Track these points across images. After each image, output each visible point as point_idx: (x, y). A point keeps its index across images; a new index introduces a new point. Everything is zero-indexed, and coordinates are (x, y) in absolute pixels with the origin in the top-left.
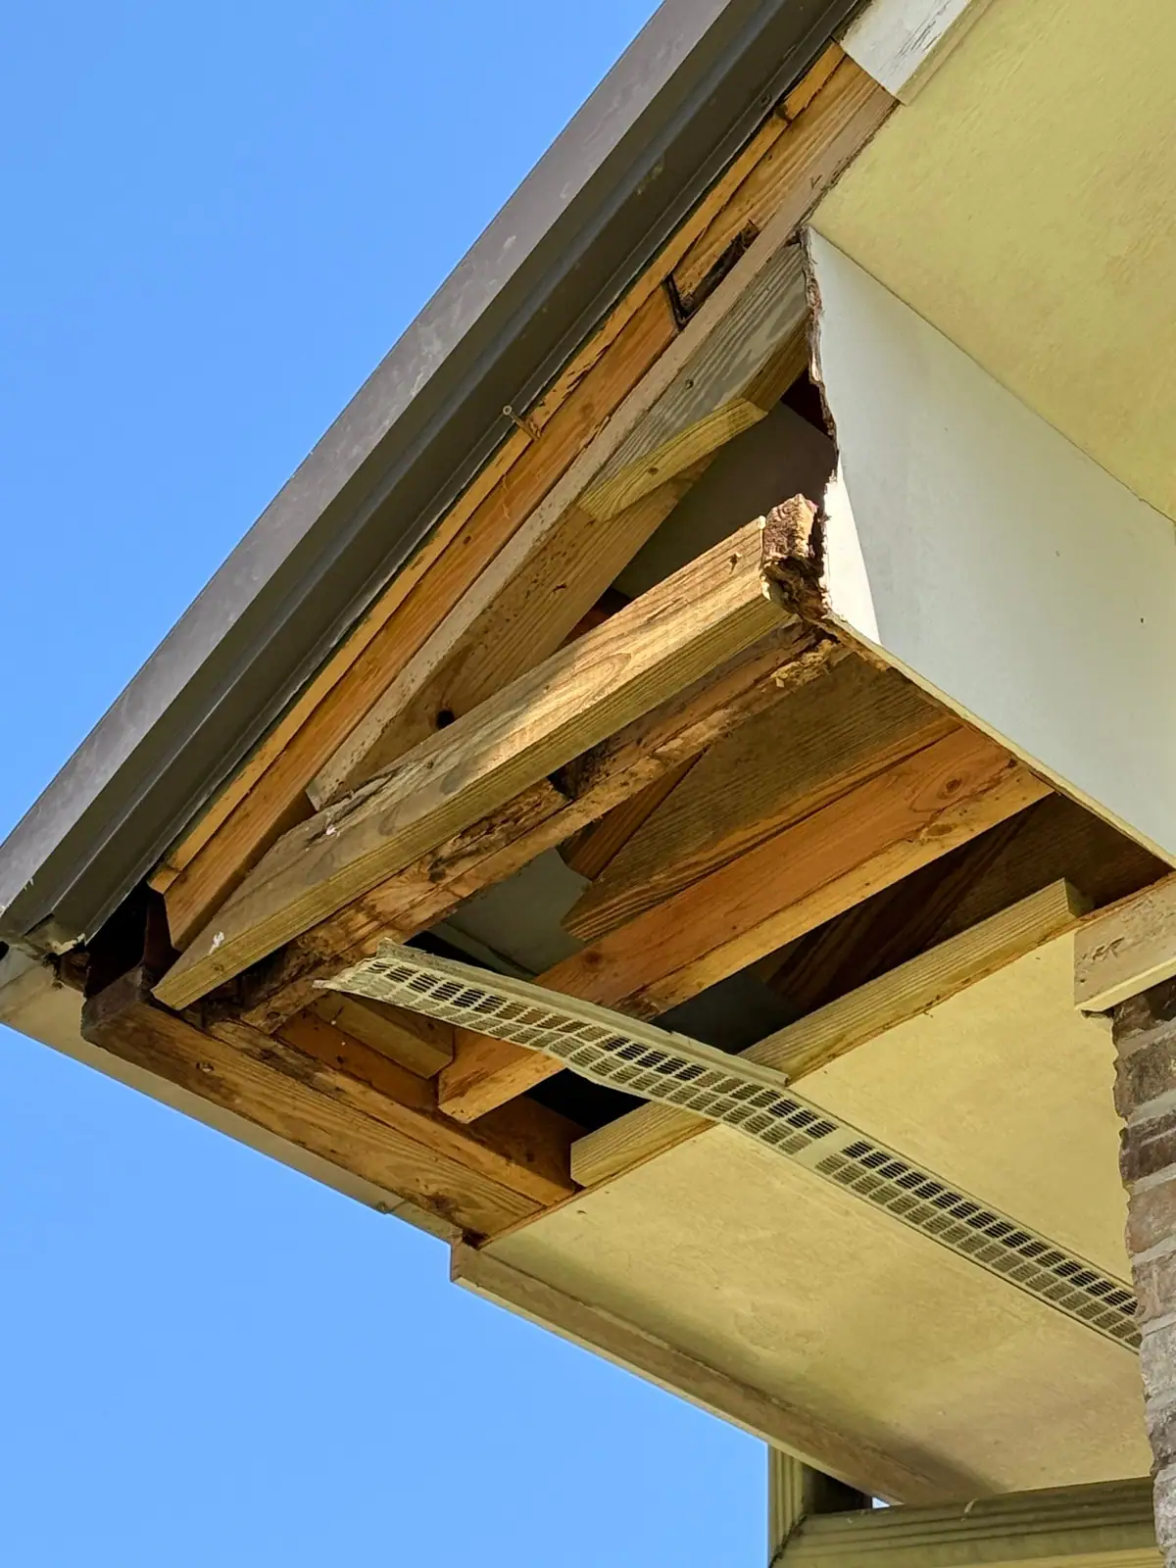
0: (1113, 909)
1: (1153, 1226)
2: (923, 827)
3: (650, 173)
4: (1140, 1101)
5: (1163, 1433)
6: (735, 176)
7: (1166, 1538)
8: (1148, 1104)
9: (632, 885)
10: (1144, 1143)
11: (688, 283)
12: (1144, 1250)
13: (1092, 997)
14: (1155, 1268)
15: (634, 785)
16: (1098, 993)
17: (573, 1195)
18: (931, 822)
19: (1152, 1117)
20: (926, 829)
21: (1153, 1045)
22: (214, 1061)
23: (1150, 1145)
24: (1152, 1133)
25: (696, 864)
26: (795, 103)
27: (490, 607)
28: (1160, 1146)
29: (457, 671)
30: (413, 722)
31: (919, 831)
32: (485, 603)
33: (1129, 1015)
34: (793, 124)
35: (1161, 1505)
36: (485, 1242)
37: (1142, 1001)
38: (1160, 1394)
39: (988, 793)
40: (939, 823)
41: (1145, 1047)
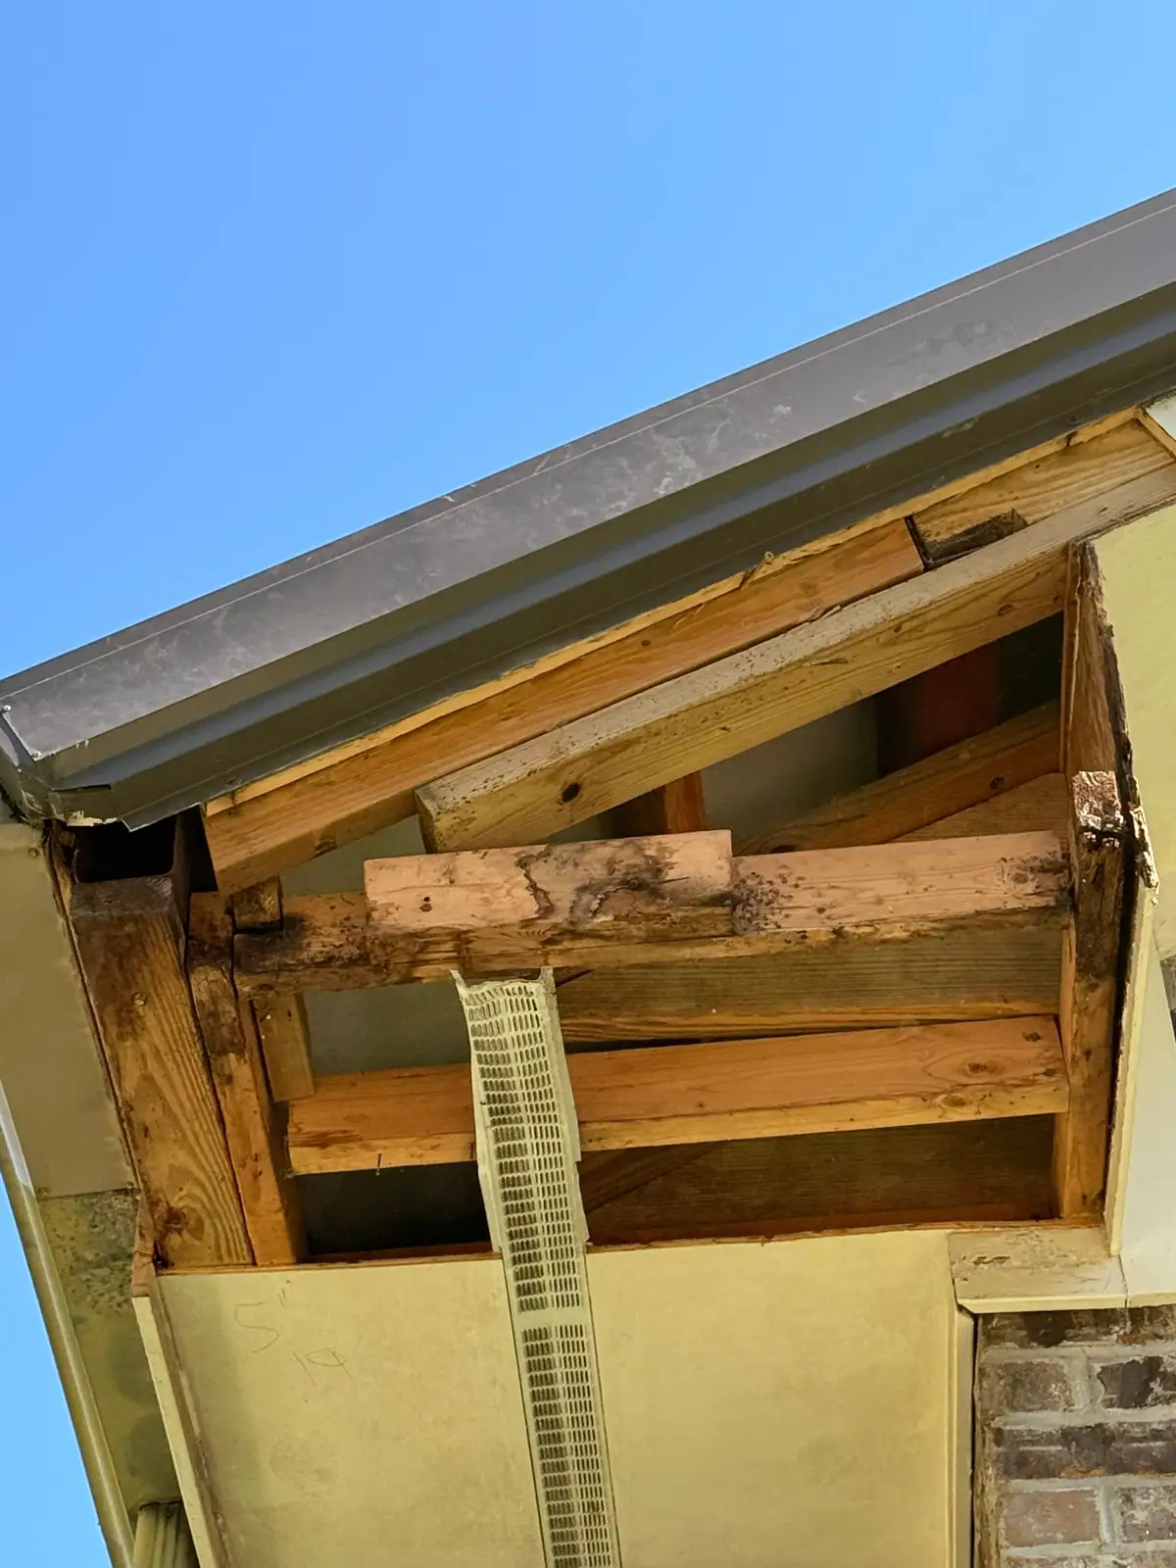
0: (994, 1227)
1: (1033, 1528)
2: (942, 1093)
3: (961, 425)
4: (1013, 1408)
6: (1011, 463)
8: (1021, 1415)
9: (592, 1015)
10: (1022, 1449)
11: (938, 532)
13: (977, 1297)
15: (795, 945)
16: (984, 1297)
17: (294, 1264)
18: (952, 1092)
19: (1032, 1428)
20: (944, 1096)
21: (1031, 1364)
22: (156, 999)
23: (1031, 1453)
24: (1033, 1443)
25: (663, 1024)
26: (1084, 434)
27: (676, 716)
28: (1041, 1457)
29: (614, 754)
30: (552, 780)
31: (935, 1094)
32: (673, 709)
33: (1005, 1326)
34: (1069, 451)
36: (168, 1272)
37: (1018, 1320)
39: (1019, 1089)
40: (960, 1095)
41: (1020, 1362)
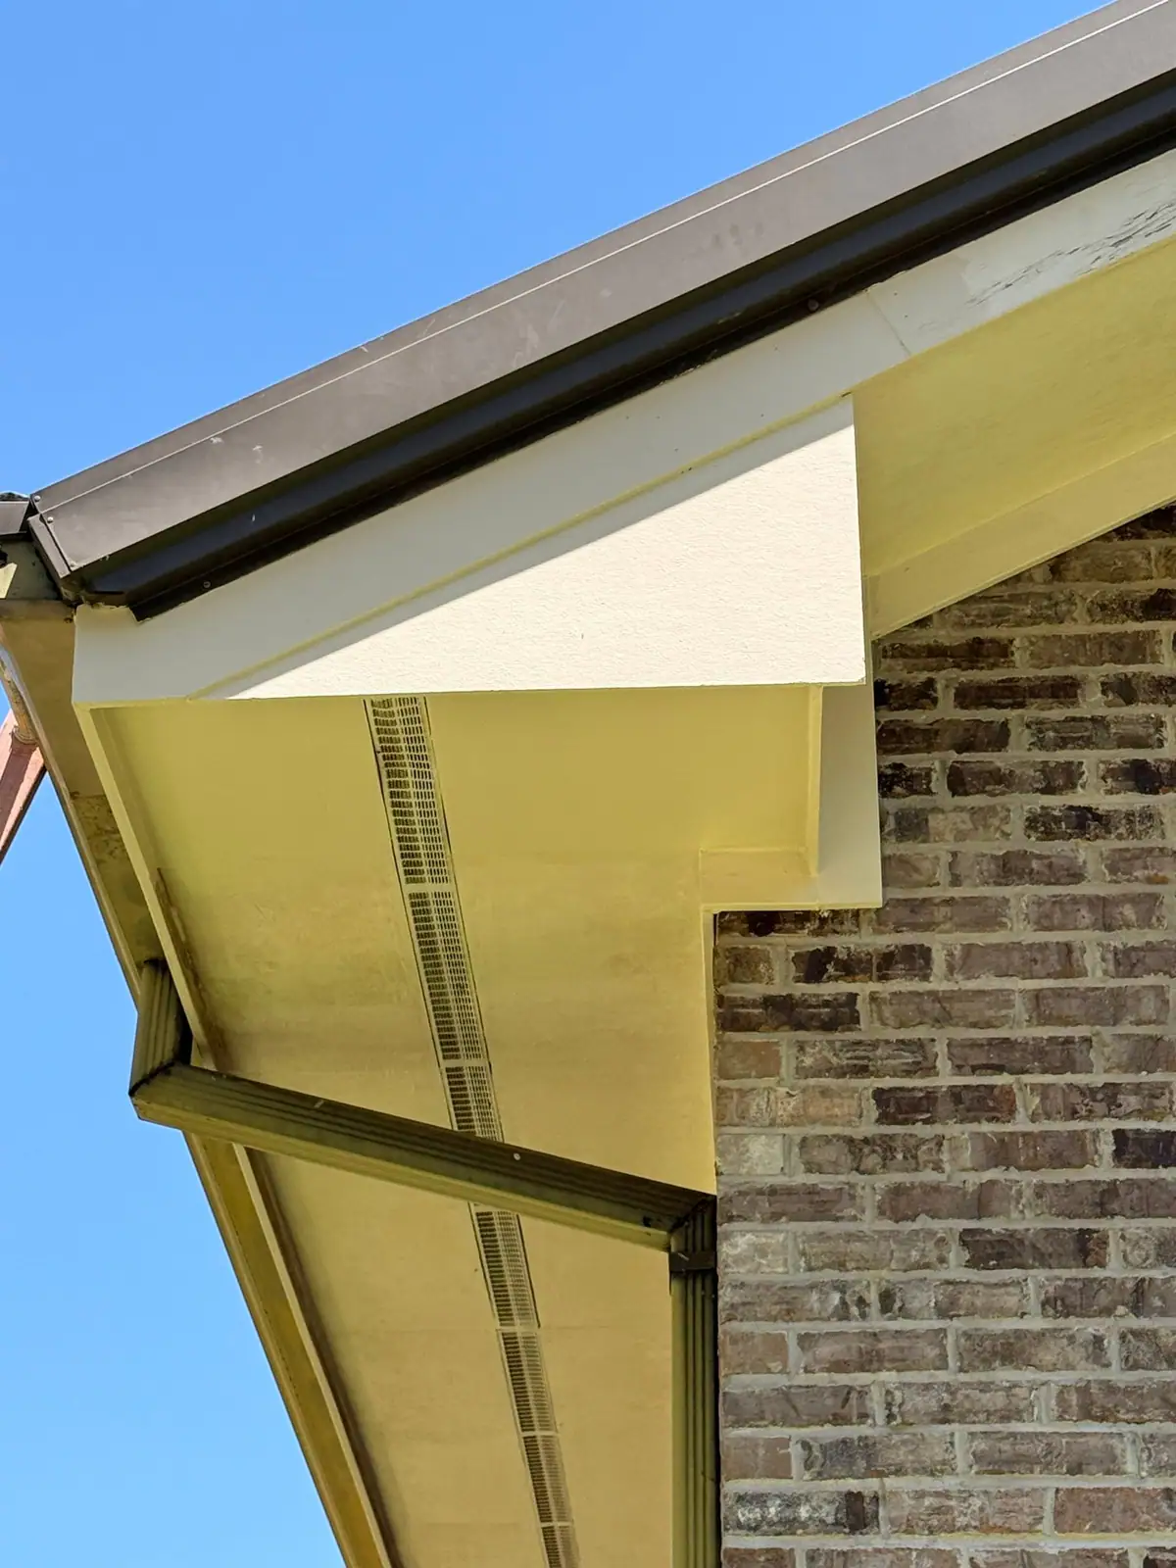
4: (733, 980)
5: (731, 1201)
7: (726, 1266)
8: (738, 986)
10: (735, 1010)
12: (728, 1079)
13: (717, 902)
14: (736, 1096)
16: (722, 901)
19: (744, 995)
21: (748, 948)
23: (741, 1014)
28: (747, 1017)
33: (732, 921)
35: (725, 1245)
37: (743, 917)
38: (729, 1175)
41: (741, 946)
